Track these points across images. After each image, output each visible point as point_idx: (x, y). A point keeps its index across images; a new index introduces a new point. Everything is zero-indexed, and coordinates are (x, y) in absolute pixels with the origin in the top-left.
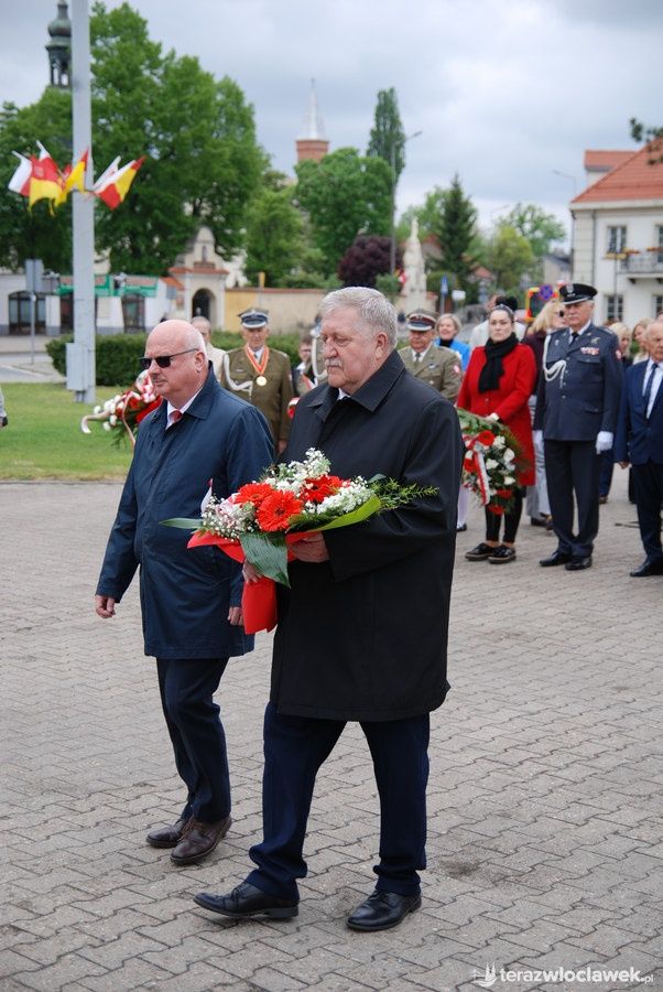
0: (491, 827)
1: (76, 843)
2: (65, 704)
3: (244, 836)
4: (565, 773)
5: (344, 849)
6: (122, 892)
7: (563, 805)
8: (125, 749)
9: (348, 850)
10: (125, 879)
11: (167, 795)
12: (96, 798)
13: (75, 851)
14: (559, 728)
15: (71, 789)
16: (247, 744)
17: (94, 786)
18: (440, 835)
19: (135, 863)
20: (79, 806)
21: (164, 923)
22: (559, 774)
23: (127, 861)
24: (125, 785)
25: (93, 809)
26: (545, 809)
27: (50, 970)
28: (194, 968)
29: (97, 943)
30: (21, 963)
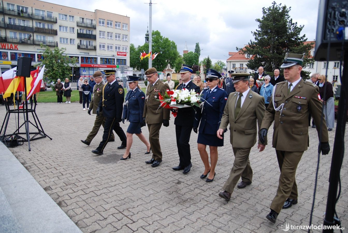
4: (229, 148)
5: (193, 160)
7: (229, 153)
9: (194, 160)
11: (164, 151)
22: (228, 148)
27: (146, 177)
28: (169, 178)
29: (153, 173)
30: (141, 176)
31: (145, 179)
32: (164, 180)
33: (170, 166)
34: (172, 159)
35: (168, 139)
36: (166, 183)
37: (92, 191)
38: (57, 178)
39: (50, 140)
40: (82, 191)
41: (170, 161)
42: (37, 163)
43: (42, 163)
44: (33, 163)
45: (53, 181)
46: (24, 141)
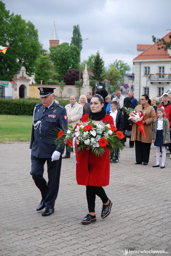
0: (137, 238)
1: (21, 244)
3: (68, 241)
7: (156, 232)
8: (28, 219)
13: (22, 246)
14: (151, 211)
15: (16, 229)
16: (63, 216)
17: (22, 228)
18: (123, 240)
19: (39, 248)
20: (19, 234)
23: (37, 248)
24: (31, 228)
25: (24, 235)
26: (151, 233)
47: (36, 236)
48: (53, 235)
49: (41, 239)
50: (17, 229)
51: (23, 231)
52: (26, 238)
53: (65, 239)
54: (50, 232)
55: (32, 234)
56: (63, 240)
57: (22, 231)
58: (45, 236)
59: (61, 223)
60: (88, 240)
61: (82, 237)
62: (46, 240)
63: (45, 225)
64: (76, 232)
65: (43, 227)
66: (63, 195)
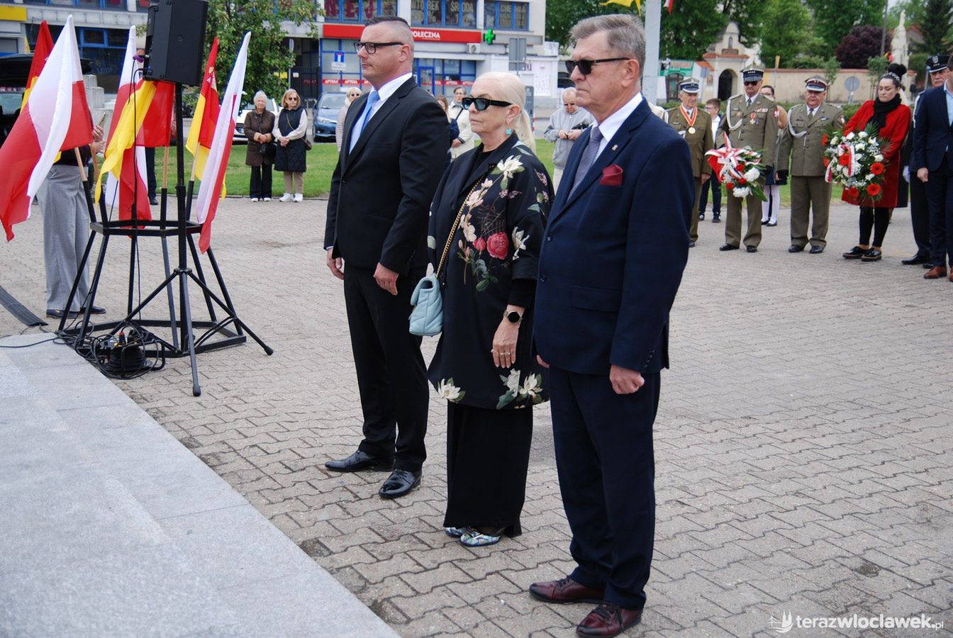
1: (708, 452)
2: (679, 359)
3: (833, 459)
5: (916, 476)
6: (751, 487)
8: (729, 393)
10: (752, 480)
12: (717, 424)
13: (710, 457)
15: (697, 417)
16: (821, 396)
17: (713, 416)
19: (755, 469)
20: (705, 427)
21: (788, 511)
23: (750, 467)
24: (736, 417)
25: (716, 431)
27: (712, 533)
28: (818, 543)
29: (742, 519)
30: (691, 526)
31: (709, 538)
32: (797, 552)
33: (810, 493)
34: (813, 464)
35: (779, 376)
36: (808, 566)
37: (497, 572)
38: (339, 510)
39: (266, 353)
40: (456, 566)
41: (808, 471)
42: (240, 444)
43: (260, 445)
44: (224, 443)
45: (327, 521)
46: (169, 352)
47: (746, 437)
48: (793, 441)
49: (760, 446)
50: (699, 416)
51: (714, 423)
52: (722, 441)
53: (824, 452)
54: (785, 431)
55: (738, 431)
56: (819, 456)
57: (711, 422)
58: (771, 440)
59: (814, 413)
60: (891, 461)
61: (873, 452)
62: (772, 450)
63: (771, 413)
64: (855, 437)
65: (768, 418)
66: (823, 343)
